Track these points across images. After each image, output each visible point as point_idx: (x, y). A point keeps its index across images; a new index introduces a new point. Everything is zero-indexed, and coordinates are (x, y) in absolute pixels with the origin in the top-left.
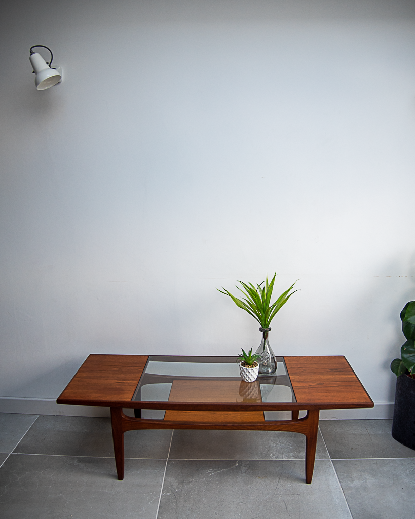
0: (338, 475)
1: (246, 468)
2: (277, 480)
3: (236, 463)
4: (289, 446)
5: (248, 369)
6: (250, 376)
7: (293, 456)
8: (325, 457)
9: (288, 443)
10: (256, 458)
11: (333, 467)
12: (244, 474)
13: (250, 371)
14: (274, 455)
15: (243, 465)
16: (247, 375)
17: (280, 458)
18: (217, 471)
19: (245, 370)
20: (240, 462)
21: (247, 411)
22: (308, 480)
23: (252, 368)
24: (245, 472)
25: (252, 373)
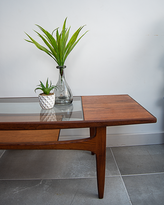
0: (127, 190)
1: (48, 186)
2: (73, 196)
3: (40, 182)
4: (87, 167)
5: (44, 96)
6: (46, 103)
7: (90, 175)
8: (116, 174)
9: (87, 164)
10: (59, 177)
11: (123, 183)
12: (45, 192)
13: (46, 98)
14: (74, 174)
15: (46, 183)
16: (43, 102)
17: (79, 177)
18: (22, 189)
19: (42, 98)
20: (45, 181)
21: (36, 129)
22: (101, 195)
23: (48, 96)
24: (46, 190)
25: (48, 101)
